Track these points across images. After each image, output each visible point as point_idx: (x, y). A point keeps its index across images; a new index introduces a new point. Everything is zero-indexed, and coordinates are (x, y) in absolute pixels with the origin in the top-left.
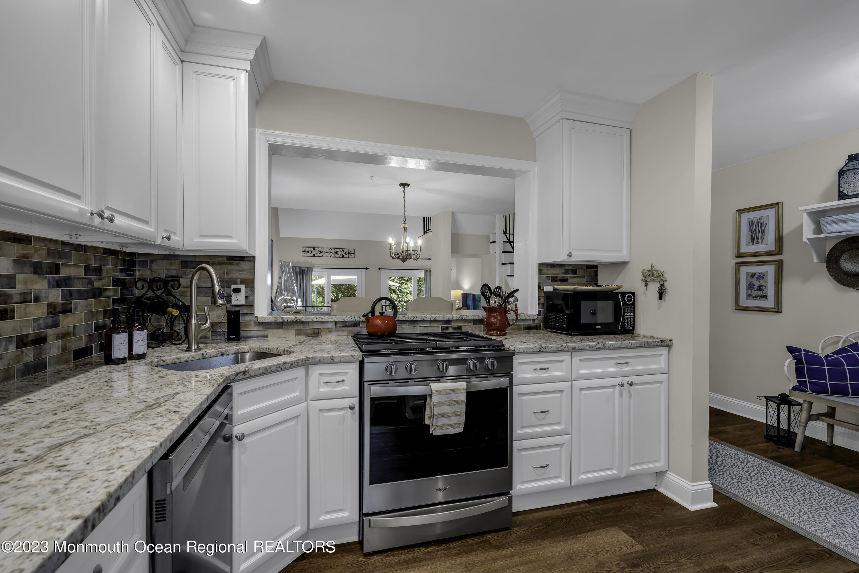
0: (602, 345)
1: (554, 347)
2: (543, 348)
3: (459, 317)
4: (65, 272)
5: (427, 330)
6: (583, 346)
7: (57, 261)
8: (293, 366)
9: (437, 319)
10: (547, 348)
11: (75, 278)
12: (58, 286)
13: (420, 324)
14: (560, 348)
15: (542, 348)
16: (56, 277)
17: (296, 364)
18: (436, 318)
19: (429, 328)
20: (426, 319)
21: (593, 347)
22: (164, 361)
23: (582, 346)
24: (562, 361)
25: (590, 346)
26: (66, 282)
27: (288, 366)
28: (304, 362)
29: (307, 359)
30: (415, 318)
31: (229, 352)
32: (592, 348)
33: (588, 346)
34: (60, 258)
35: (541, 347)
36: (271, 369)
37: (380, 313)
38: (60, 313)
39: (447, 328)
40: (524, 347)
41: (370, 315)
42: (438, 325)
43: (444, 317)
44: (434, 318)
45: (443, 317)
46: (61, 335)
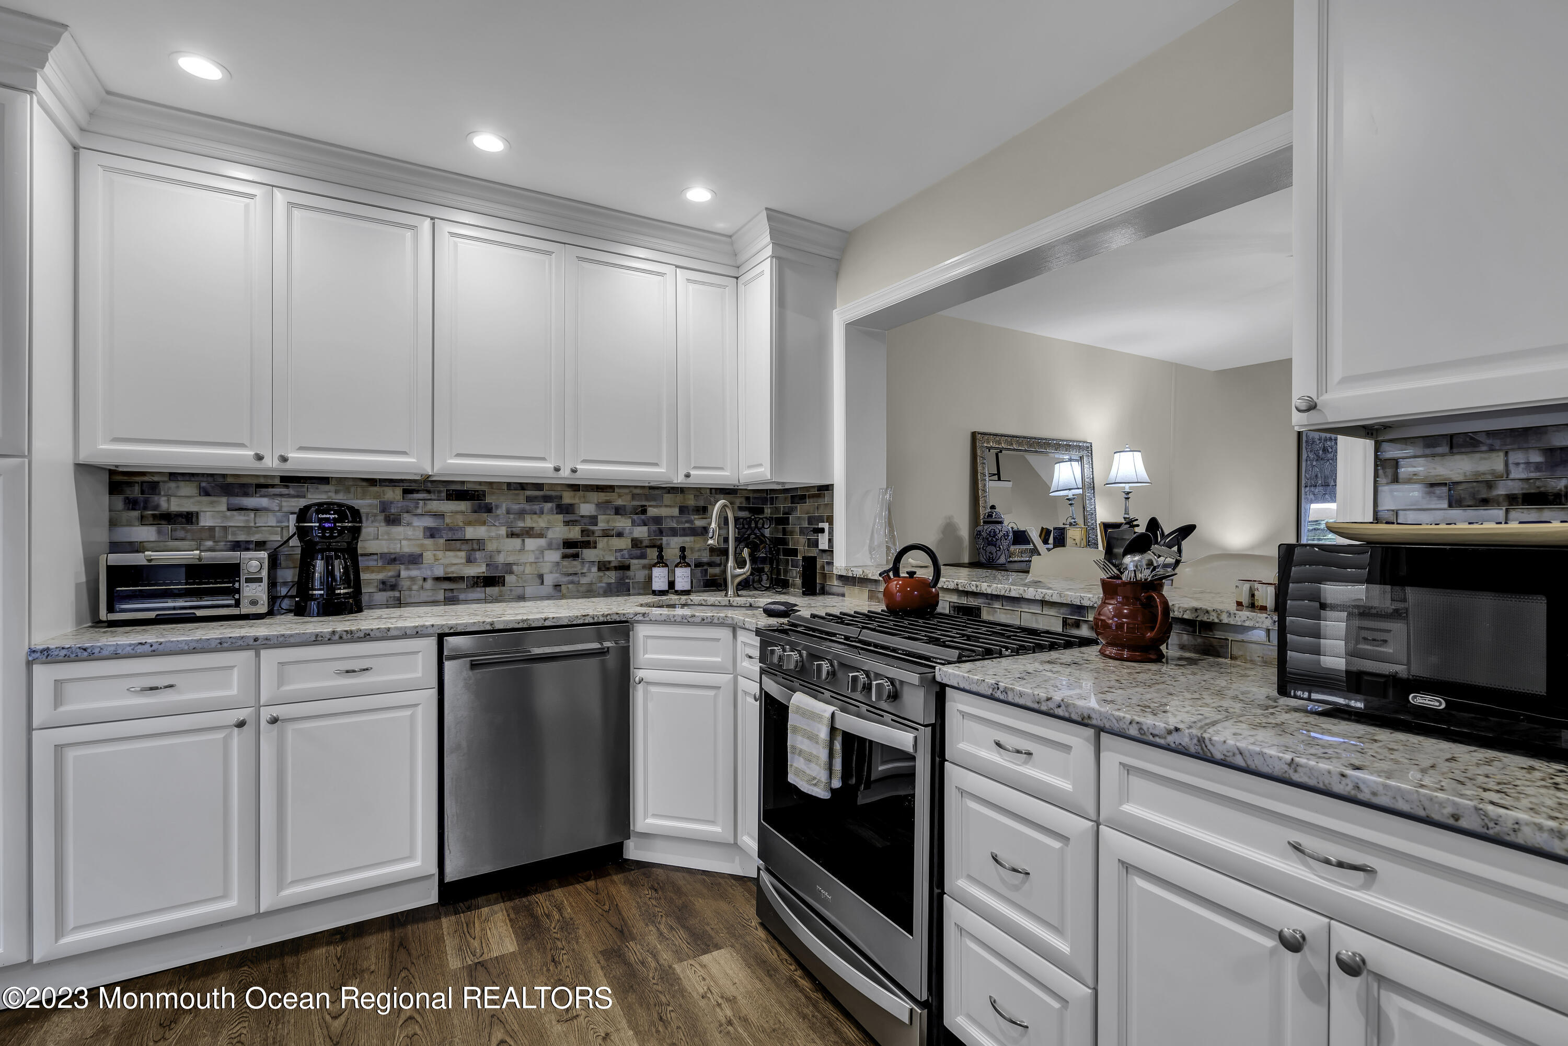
0: (1195, 741)
1: (1028, 695)
2: (1001, 689)
3: (1094, 600)
4: (652, 512)
5: (1037, 621)
6: (1119, 719)
7: (644, 503)
8: (705, 621)
9: (1047, 598)
10: (1009, 693)
11: (666, 517)
12: (645, 525)
13: (1023, 606)
14: (1043, 704)
15: (998, 689)
16: (643, 517)
17: (710, 620)
18: (1046, 596)
19: (1040, 618)
20: (1027, 597)
21: (1154, 735)
22: (692, 601)
23: (1114, 721)
24: (1067, 748)
25: (1145, 728)
26: (657, 520)
27: (699, 620)
28: (721, 620)
29: (725, 618)
30: (1007, 592)
31: (759, 603)
32: (1151, 737)
33: (1134, 725)
34: (647, 500)
35: (996, 686)
36: (675, 618)
37: (908, 573)
38: (647, 547)
39: (1077, 625)
40: (959, 675)
41: (891, 574)
42: (1058, 612)
43: (1063, 595)
44: (1042, 595)
45: (1061, 596)
46: (647, 566)
